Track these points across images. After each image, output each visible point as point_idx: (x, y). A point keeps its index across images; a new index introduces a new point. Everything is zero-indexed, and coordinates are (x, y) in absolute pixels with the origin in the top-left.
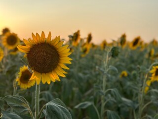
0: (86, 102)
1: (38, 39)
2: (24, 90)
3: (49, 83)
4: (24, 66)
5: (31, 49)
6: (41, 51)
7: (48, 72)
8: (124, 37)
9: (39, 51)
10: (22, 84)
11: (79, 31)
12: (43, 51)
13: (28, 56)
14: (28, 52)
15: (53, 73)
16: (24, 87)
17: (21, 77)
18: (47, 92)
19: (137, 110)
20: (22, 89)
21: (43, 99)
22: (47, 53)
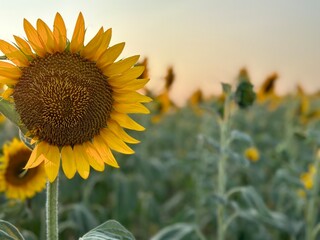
0: (178, 226)
1: (45, 38)
2: (16, 204)
3: (85, 175)
4: (15, 141)
5: (24, 71)
6: (56, 75)
7: (81, 143)
9: (48, 77)
10: (11, 188)
12: (63, 76)
13: (16, 95)
14: (14, 82)
15: (95, 143)
16: (18, 195)
17: (8, 169)
18: (78, 208)
20: (12, 203)
21: (70, 224)
22: (74, 80)
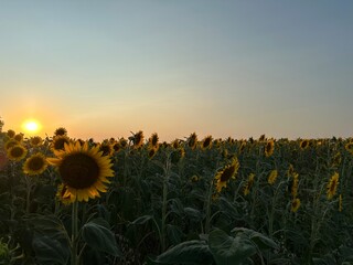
3: (87, 200)
8: (194, 136)
11: (141, 133)
13: (60, 170)
19: (204, 221)
